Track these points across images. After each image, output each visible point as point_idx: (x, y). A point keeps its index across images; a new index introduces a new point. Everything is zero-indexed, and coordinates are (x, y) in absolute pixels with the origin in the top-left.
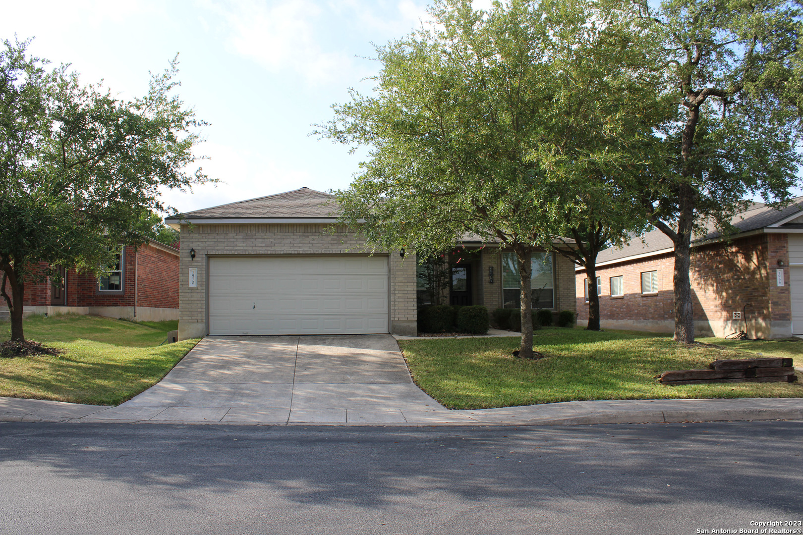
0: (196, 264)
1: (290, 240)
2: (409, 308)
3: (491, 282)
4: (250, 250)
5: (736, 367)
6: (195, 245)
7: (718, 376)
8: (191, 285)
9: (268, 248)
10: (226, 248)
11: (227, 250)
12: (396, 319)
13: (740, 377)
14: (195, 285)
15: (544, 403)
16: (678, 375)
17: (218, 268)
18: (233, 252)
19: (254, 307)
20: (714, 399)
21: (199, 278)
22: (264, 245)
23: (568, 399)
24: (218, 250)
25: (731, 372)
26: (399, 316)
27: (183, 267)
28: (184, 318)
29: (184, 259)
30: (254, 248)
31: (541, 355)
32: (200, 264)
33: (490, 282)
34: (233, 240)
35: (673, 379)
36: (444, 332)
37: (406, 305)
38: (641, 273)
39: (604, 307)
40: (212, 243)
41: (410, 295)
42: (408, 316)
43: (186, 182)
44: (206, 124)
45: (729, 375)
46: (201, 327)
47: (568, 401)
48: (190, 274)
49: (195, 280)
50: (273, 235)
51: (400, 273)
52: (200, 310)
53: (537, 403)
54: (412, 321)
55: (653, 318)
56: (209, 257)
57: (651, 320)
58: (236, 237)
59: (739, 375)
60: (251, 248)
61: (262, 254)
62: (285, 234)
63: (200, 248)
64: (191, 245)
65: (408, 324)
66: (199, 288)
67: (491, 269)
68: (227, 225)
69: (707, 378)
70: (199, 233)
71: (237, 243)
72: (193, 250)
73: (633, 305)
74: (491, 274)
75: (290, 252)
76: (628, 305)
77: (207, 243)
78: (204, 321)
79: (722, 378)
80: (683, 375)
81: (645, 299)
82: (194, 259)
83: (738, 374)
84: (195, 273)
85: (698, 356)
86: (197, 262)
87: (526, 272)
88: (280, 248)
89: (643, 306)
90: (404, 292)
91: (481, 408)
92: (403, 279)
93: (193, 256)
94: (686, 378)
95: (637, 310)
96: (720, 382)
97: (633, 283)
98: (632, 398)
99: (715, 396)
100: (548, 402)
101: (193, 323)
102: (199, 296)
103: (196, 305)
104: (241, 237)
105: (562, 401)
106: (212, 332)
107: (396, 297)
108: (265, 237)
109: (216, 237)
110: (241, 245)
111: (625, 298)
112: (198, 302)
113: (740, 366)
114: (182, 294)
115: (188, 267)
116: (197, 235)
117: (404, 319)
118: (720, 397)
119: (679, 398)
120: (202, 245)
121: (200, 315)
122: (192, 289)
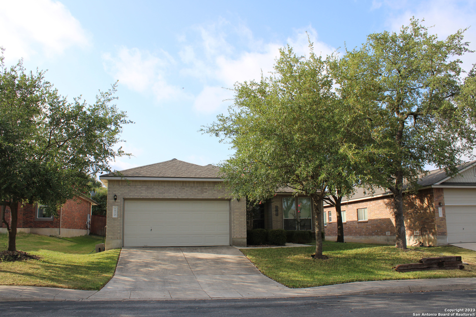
0: (117, 204)
1: (174, 190)
2: (242, 231)
3: (277, 215)
4: (150, 196)
5: (434, 261)
6: (117, 193)
7: (425, 267)
8: (113, 216)
9: (161, 195)
10: (136, 194)
11: (136, 196)
12: (235, 237)
13: (436, 267)
14: (116, 217)
15: (340, 283)
16: (405, 266)
17: (130, 206)
18: (140, 197)
19: (151, 230)
20: (427, 279)
21: (119, 212)
22: (158, 193)
23: (353, 281)
24: (131, 196)
25: (431, 264)
26: (237, 235)
27: (109, 205)
28: (109, 236)
29: (110, 201)
30: (152, 195)
31: (326, 257)
32: (119, 204)
33: (276, 215)
34: (139, 190)
35: (402, 269)
36: (261, 244)
37: (240, 229)
38: (357, 209)
39: (334, 229)
40: (127, 191)
41: (243, 223)
42: (242, 235)
43: (112, 155)
44: (132, 122)
45: (431, 266)
46: (119, 242)
47: (353, 282)
48: (114, 210)
49: (116, 214)
50: (162, 187)
51: (237, 210)
52: (119, 231)
53: (337, 284)
54: (244, 238)
55: (365, 235)
56: (125, 199)
57: (364, 236)
58: (142, 188)
59: (435, 266)
60: (151, 195)
61: (157, 198)
62: (171, 187)
63: (120, 194)
64: (114, 193)
65: (242, 240)
66: (119, 218)
67: (277, 207)
68: (136, 181)
69: (419, 268)
70: (119, 185)
71: (142, 191)
72: (115, 195)
73: (352, 227)
74: (277, 210)
75: (174, 198)
76: (349, 228)
77: (124, 191)
78: (122, 238)
79: (427, 268)
80: (407, 266)
81: (360, 224)
82: (116, 201)
83: (435, 265)
84: (116, 209)
85: (412, 256)
86: (118, 202)
87: (318, 210)
88: (167, 195)
89: (359, 228)
90: (239, 221)
91: (308, 287)
92: (238, 213)
93: (115, 199)
94: (409, 268)
95: (355, 230)
96: (426, 270)
97: (352, 215)
98: (386, 280)
99: (427, 278)
100: (343, 283)
101: (115, 239)
102: (119, 223)
103: (117, 228)
104: (145, 188)
105: (350, 282)
106: (125, 245)
107: (235, 224)
108: (159, 188)
109: (130, 188)
110: (145, 194)
111: (347, 224)
112: (118, 227)
113: (435, 261)
114: (109, 222)
115: (112, 206)
116: (118, 186)
117: (239, 237)
118: (430, 278)
119: (410, 279)
120: (121, 193)
121: (119, 235)
122: (114, 219)
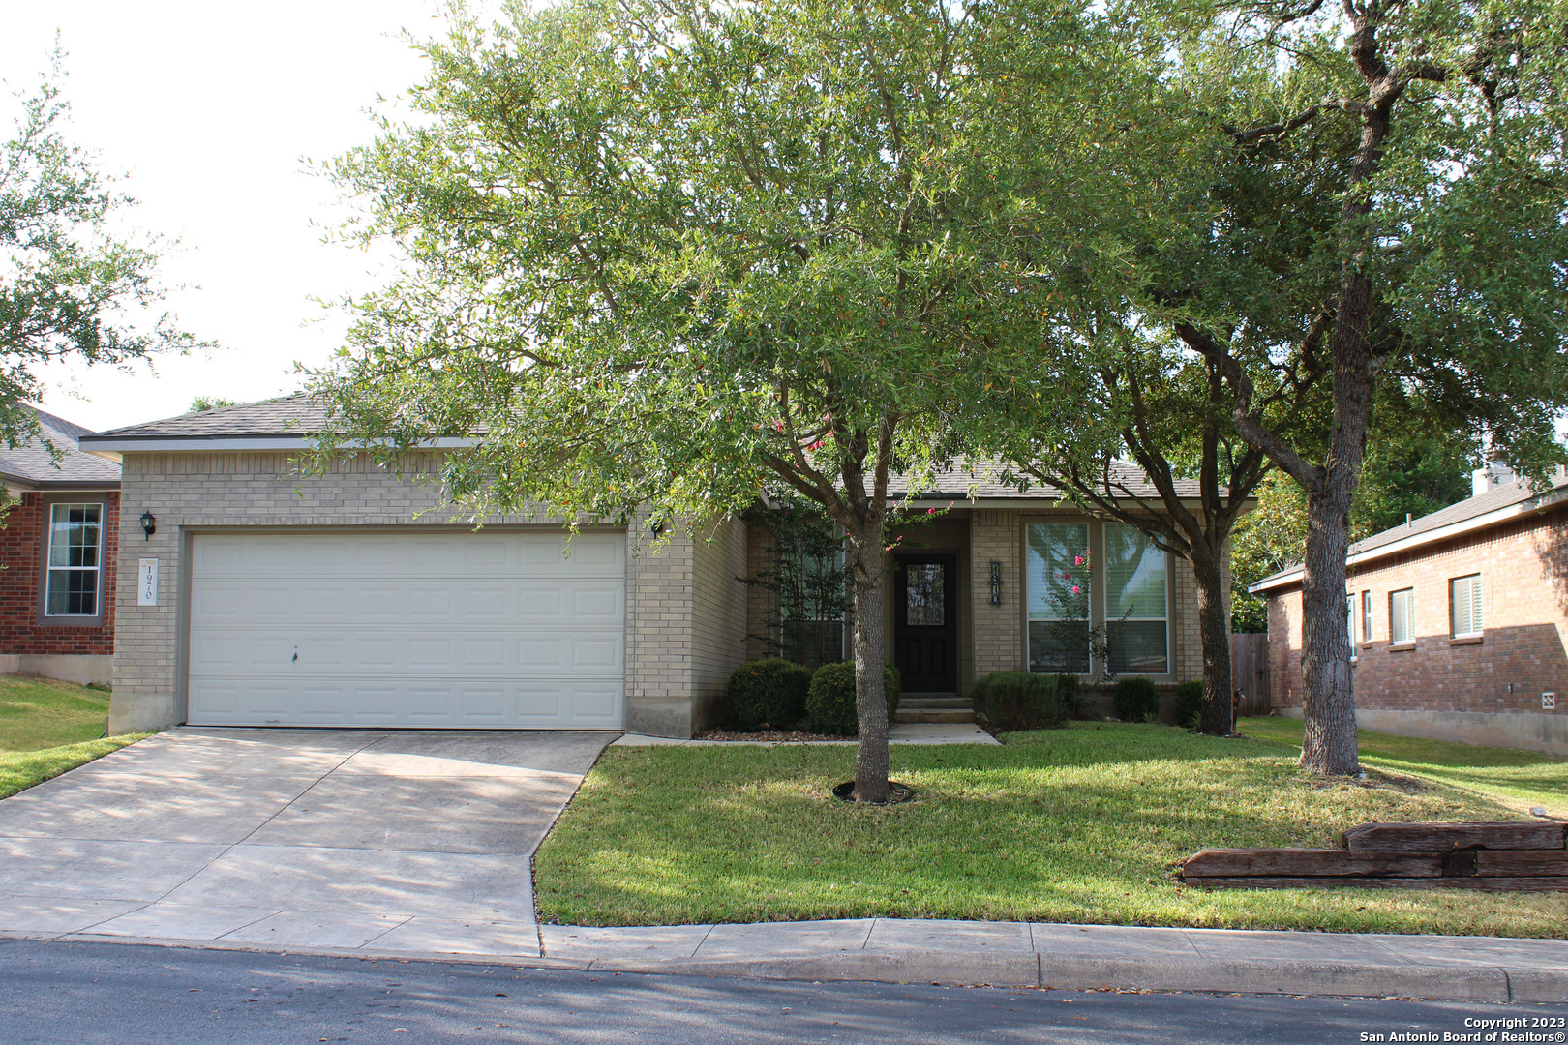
0: (156, 550)
1: (381, 490)
2: (672, 666)
3: (996, 602)
4: (284, 515)
5: (1416, 844)
6: (154, 504)
7: (1354, 869)
8: (142, 601)
9: (328, 510)
10: (228, 511)
11: (230, 515)
12: (638, 693)
13: (1427, 873)
14: (152, 602)
15: (792, 919)
16: (1233, 860)
17: (212, 561)
18: (244, 521)
19: (296, 657)
20: (1292, 932)
21: (162, 582)
22: (316, 503)
23: (857, 913)
24: (209, 516)
25: (1398, 859)
26: (646, 686)
27: (126, 556)
28: (125, 682)
29: (129, 537)
30: (294, 510)
31: (909, 793)
32: (165, 550)
33: (992, 603)
34: (243, 490)
35: (1217, 871)
36: (768, 730)
37: (663, 658)
38: (1451, 581)
39: (1378, 674)
40: (195, 498)
41: (675, 631)
42: (669, 686)
43: (138, 349)
45: (1390, 866)
46: (163, 703)
47: (858, 917)
48: (143, 573)
49: (153, 589)
50: (338, 478)
51: (649, 576)
52: (162, 662)
53: (771, 919)
54: (678, 700)
55: (1474, 705)
56: (190, 533)
57: (1469, 712)
58: (251, 484)
59: (1423, 868)
60: (286, 510)
61: (312, 526)
62: (369, 477)
63: (166, 511)
64: (146, 504)
65: (669, 707)
66: (162, 610)
67: (996, 567)
68: (232, 455)
69: (1320, 872)
70: (165, 474)
71: (255, 497)
72: (148, 516)
73: (1434, 668)
74: (996, 581)
75: (381, 521)
76: (1425, 668)
77: (184, 497)
78: (172, 689)
79: (1370, 875)
80: (1249, 862)
81: (1458, 651)
82: (151, 537)
83: (1419, 864)
84: (154, 572)
86: (159, 544)
88: (354, 509)
89: (1454, 671)
90: (660, 624)
92: (656, 589)
93: (150, 530)
94: (1256, 870)
95: (1442, 682)
97: (1434, 607)
98: (1042, 918)
99: (1296, 926)
100: (804, 918)
101: (146, 693)
102: (161, 629)
103: (153, 649)
104: (265, 485)
105: (842, 917)
106: (194, 716)
107: (639, 638)
108: (322, 484)
109: (206, 484)
110: (264, 507)
111: (1419, 650)
112: (159, 642)
113: (1429, 843)
114: (123, 622)
115: (136, 557)
116: (162, 478)
117: (657, 693)
118: (1311, 928)
119: (1186, 923)
120: (171, 504)
121: (162, 676)
122: (145, 611)
